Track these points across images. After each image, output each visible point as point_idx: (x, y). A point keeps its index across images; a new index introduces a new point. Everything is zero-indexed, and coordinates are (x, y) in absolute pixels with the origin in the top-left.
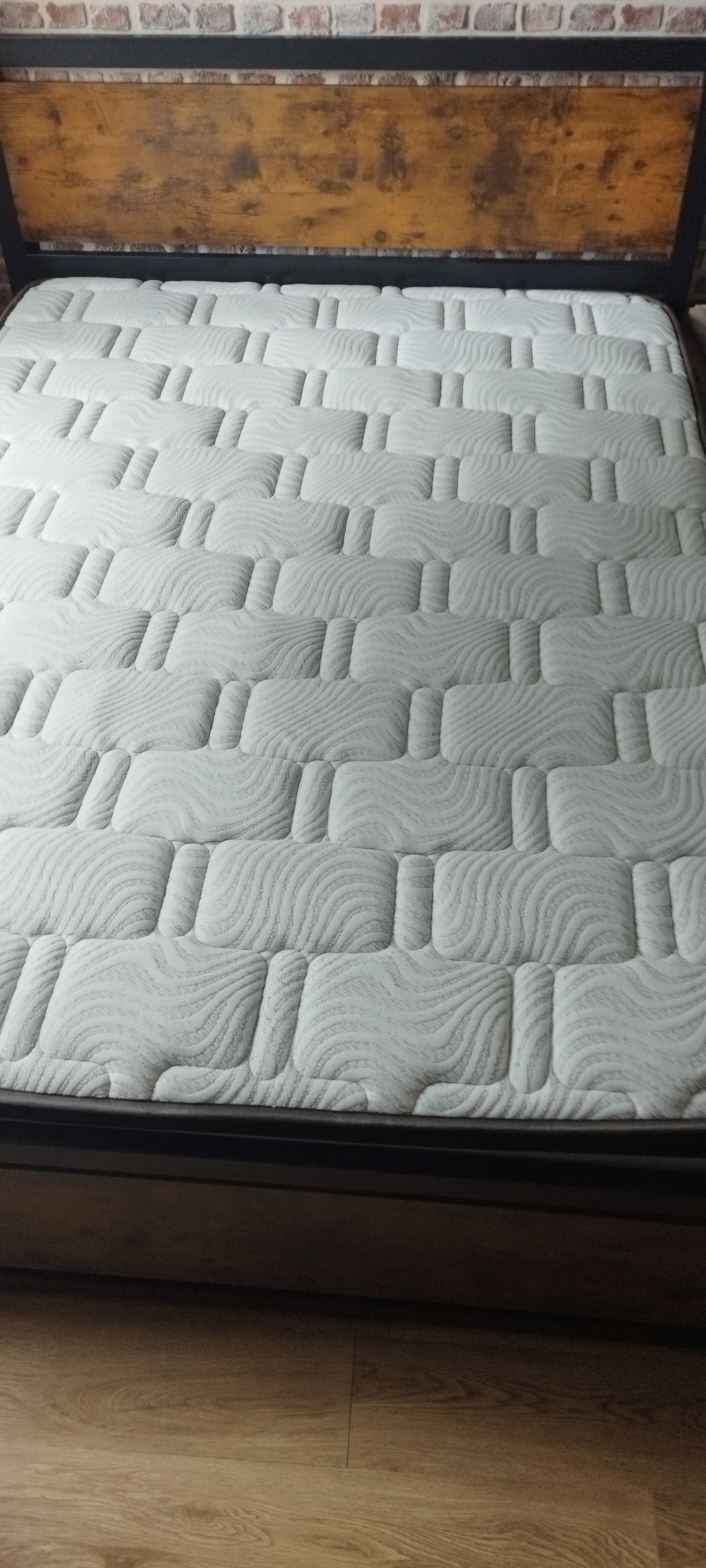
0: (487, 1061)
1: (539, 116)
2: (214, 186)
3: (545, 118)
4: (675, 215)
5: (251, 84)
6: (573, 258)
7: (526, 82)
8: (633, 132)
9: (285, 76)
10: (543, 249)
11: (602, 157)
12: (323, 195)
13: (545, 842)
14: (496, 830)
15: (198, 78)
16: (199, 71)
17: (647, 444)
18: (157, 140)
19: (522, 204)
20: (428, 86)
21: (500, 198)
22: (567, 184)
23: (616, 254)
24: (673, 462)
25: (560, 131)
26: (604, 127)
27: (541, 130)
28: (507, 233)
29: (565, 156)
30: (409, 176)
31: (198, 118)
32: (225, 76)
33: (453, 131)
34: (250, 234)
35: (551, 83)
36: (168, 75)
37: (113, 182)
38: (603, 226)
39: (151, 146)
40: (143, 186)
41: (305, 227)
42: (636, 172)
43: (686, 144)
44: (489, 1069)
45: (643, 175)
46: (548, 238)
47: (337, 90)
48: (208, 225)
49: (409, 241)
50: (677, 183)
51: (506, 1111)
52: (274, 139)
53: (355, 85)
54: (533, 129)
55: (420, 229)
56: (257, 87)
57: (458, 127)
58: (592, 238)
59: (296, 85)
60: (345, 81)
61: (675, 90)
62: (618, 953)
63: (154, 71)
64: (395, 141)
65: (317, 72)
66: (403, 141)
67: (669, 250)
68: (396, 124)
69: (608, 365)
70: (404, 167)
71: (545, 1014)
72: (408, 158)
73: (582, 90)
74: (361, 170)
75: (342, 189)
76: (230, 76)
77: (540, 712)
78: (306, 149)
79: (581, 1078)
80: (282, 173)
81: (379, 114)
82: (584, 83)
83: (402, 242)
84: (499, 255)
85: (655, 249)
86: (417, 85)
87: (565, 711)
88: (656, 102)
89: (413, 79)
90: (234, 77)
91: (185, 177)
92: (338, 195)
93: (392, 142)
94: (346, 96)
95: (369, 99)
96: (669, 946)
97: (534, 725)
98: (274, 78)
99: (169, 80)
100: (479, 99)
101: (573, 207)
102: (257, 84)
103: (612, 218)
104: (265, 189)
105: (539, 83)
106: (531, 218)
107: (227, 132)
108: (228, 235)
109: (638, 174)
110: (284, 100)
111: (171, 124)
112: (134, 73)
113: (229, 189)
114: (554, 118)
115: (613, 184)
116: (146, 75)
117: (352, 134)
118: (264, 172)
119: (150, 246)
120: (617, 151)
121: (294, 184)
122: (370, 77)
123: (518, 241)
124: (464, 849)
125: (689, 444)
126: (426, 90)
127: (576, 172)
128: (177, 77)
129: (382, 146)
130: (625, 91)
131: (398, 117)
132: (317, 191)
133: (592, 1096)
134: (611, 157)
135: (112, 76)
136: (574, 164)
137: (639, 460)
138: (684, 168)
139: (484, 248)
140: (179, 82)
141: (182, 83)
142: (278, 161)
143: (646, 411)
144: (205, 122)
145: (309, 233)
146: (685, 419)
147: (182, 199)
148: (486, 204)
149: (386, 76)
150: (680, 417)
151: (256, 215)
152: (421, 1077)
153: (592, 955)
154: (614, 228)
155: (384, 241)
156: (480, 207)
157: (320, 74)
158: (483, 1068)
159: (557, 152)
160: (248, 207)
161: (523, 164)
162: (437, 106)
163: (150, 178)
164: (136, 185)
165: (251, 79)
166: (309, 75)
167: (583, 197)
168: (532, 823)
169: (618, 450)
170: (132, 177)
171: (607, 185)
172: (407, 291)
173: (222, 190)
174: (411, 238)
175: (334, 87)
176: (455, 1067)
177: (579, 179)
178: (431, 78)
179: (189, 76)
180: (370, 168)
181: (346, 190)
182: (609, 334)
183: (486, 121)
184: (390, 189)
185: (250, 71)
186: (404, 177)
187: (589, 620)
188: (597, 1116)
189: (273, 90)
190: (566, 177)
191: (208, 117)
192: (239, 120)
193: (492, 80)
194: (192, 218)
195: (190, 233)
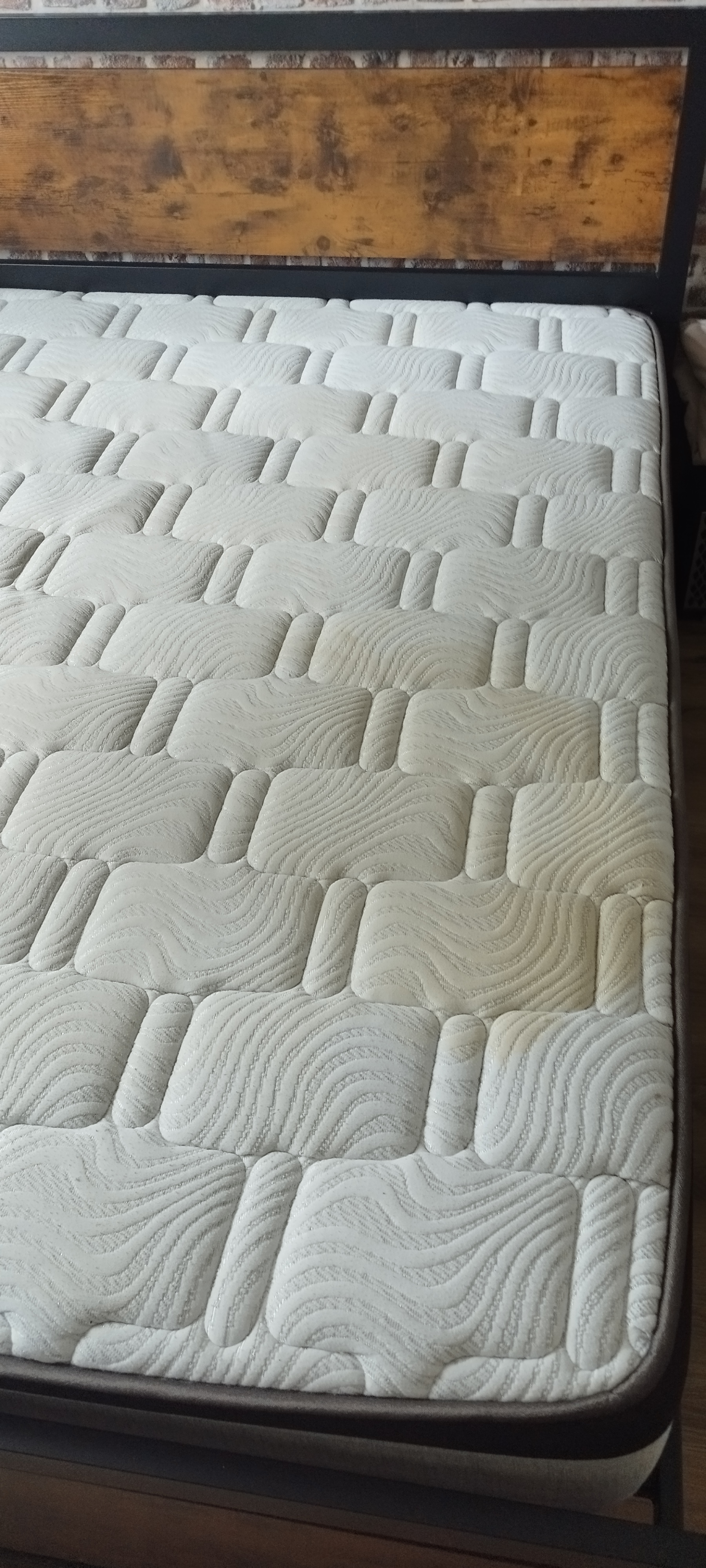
0: (174, 1296)
1: (496, 102)
2: (134, 185)
3: (502, 105)
4: (661, 217)
5: (168, 69)
6: (545, 268)
7: (480, 62)
8: (606, 120)
9: (206, 59)
10: (510, 258)
11: (572, 150)
12: (256, 195)
13: (342, 982)
14: (283, 965)
15: (109, 62)
16: (109, 53)
17: (589, 480)
18: (68, 133)
19: (483, 206)
20: (366, 69)
21: (456, 199)
22: (532, 182)
23: (593, 264)
24: (616, 501)
25: (522, 120)
26: (572, 113)
27: (500, 118)
28: (467, 239)
29: (529, 150)
30: (350, 172)
31: (110, 108)
32: (139, 59)
33: (398, 121)
34: (177, 240)
35: (508, 64)
36: (74, 60)
37: (23, 181)
38: (578, 231)
39: (61, 141)
40: (57, 186)
41: (238, 232)
42: (611, 167)
43: (670, 135)
44: (175, 1309)
45: (621, 171)
46: (514, 245)
47: (264, 74)
48: (132, 230)
49: (356, 248)
50: (661, 181)
51: (188, 1370)
52: (197, 132)
53: (284, 69)
54: (490, 118)
55: (367, 235)
56: (173, 72)
57: (403, 116)
58: (565, 243)
59: (218, 68)
60: (274, 63)
61: (653, 70)
62: (391, 1146)
63: (60, 55)
64: (333, 132)
65: (241, 53)
66: (342, 133)
67: (656, 259)
68: (332, 112)
69: (564, 388)
70: (345, 164)
71: (274, 1231)
72: (349, 151)
73: (544, 70)
74: (297, 166)
75: (277, 189)
76: (144, 59)
77: (379, 808)
78: (234, 143)
79: (295, 1330)
80: (207, 171)
81: (313, 101)
82: (547, 62)
83: (348, 249)
84: (460, 265)
85: (639, 258)
86: (355, 67)
87: (411, 807)
88: (632, 85)
89: (350, 60)
90: (149, 61)
91: (101, 176)
92: (273, 195)
93: (329, 134)
94: (274, 81)
95: (301, 84)
96: (462, 1138)
97: (367, 825)
98: (194, 61)
99: (77, 65)
100: (426, 83)
101: (541, 209)
102: (175, 69)
103: (587, 221)
104: (191, 189)
105: (494, 63)
106: (494, 221)
107: (144, 123)
108: (153, 241)
109: (615, 171)
110: (205, 86)
111: (82, 116)
112: (38, 58)
113: (151, 189)
114: (514, 104)
115: (586, 181)
116: (52, 60)
117: (283, 124)
118: (188, 169)
119: (69, 253)
120: (589, 143)
121: (222, 183)
122: (302, 58)
123: (481, 249)
124: (238, 989)
125: (642, 480)
126: (365, 72)
127: (543, 168)
128: (86, 61)
129: (318, 139)
130: (595, 72)
131: (335, 105)
132: (248, 191)
133: (307, 1356)
134: (583, 150)
135: (14, 61)
136: (540, 159)
137: (577, 497)
138: (669, 162)
139: (442, 257)
140: (89, 67)
141: (92, 69)
142: (203, 157)
143: (598, 441)
144: (119, 112)
145: (243, 238)
146: (645, 450)
147: (100, 200)
148: (441, 205)
149: (319, 57)
150: (637, 447)
151: (182, 219)
152: (83, 1316)
153: (355, 1148)
154: (590, 234)
155: (328, 247)
156: (434, 210)
157: (244, 56)
158: (167, 1307)
159: (519, 143)
160: (174, 209)
161: (480, 159)
162: (378, 91)
163: (63, 177)
164: (49, 184)
165: (168, 61)
166: (232, 56)
167: (552, 197)
168: (330, 957)
169: (553, 486)
170: (43, 175)
171: (580, 182)
172: (355, 303)
173: (143, 190)
174: (358, 245)
175: (260, 71)
176: (129, 1302)
177: (546, 176)
178: (370, 58)
179: (99, 60)
180: (306, 165)
181: (280, 190)
182: (576, 351)
183: (435, 108)
184: (330, 189)
185: (166, 53)
186: (346, 173)
187: (468, 694)
188: (311, 1386)
189: (193, 75)
190: (531, 174)
191: (122, 106)
192: (157, 110)
193: (440, 59)
194: (113, 223)
195: (112, 238)
